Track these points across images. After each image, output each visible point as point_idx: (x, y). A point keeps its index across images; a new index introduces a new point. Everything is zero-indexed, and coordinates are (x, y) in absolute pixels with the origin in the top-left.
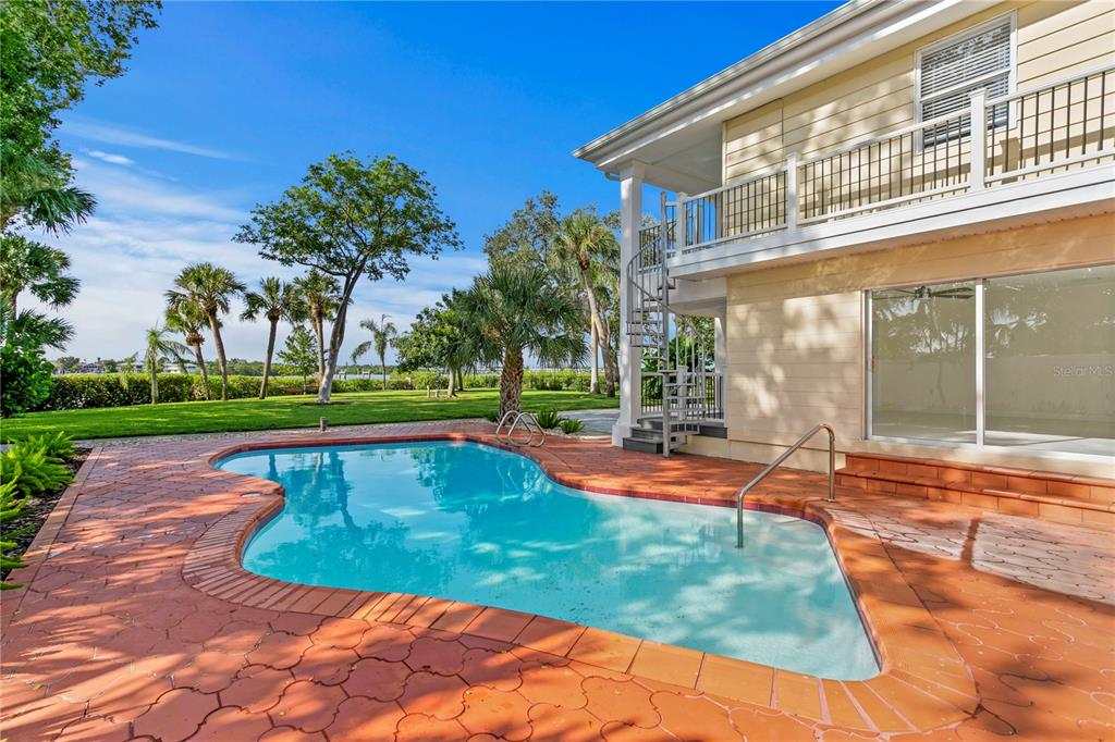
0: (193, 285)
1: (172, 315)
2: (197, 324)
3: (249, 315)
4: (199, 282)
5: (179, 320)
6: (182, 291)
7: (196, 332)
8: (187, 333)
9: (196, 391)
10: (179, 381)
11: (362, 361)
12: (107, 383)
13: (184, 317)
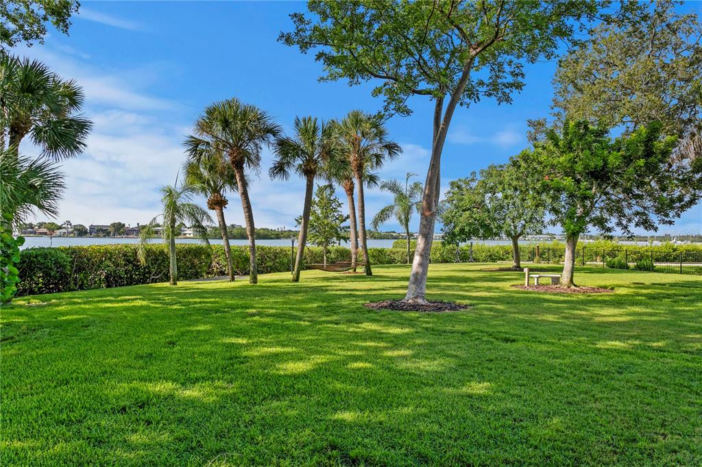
0: (218, 128)
1: (192, 170)
2: (220, 183)
3: (280, 169)
4: (226, 124)
5: (200, 177)
6: (206, 138)
7: (218, 192)
8: (209, 194)
9: (214, 263)
10: (197, 252)
11: (383, 228)
12: (125, 255)
13: (206, 174)
